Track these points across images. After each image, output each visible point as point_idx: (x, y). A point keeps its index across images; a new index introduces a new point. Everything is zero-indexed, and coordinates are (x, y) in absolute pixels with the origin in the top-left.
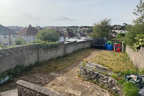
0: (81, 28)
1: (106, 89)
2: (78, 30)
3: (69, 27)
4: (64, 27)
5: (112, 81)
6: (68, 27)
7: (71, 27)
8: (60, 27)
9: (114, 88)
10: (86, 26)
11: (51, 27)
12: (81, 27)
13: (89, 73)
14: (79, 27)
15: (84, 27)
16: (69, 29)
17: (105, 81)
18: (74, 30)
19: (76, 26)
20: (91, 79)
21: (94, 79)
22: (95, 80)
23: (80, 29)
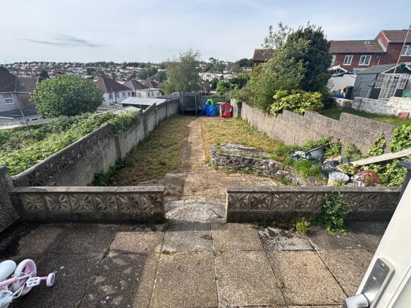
0: (124, 68)
1: (267, 177)
2: (118, 71)
3: (93, 64)
4: (79, 65)
5: (274, 164)
6: (88, 65)
7: (97, 64)
8: (66, 64)
9: (278, 173)
10: (134, 62)
11: (37, 63)
12: (125, 66)
13: (236, 161)
14: (118, 65)
15: (131, 65)
16: (93, 70)
17: (264, 167)
18: (107, 71)
19: (110, 61)
20: (239, 169)
21: (245, 167)
22: (247, 169)
23: (121, 71)
